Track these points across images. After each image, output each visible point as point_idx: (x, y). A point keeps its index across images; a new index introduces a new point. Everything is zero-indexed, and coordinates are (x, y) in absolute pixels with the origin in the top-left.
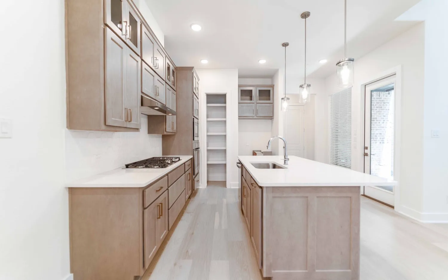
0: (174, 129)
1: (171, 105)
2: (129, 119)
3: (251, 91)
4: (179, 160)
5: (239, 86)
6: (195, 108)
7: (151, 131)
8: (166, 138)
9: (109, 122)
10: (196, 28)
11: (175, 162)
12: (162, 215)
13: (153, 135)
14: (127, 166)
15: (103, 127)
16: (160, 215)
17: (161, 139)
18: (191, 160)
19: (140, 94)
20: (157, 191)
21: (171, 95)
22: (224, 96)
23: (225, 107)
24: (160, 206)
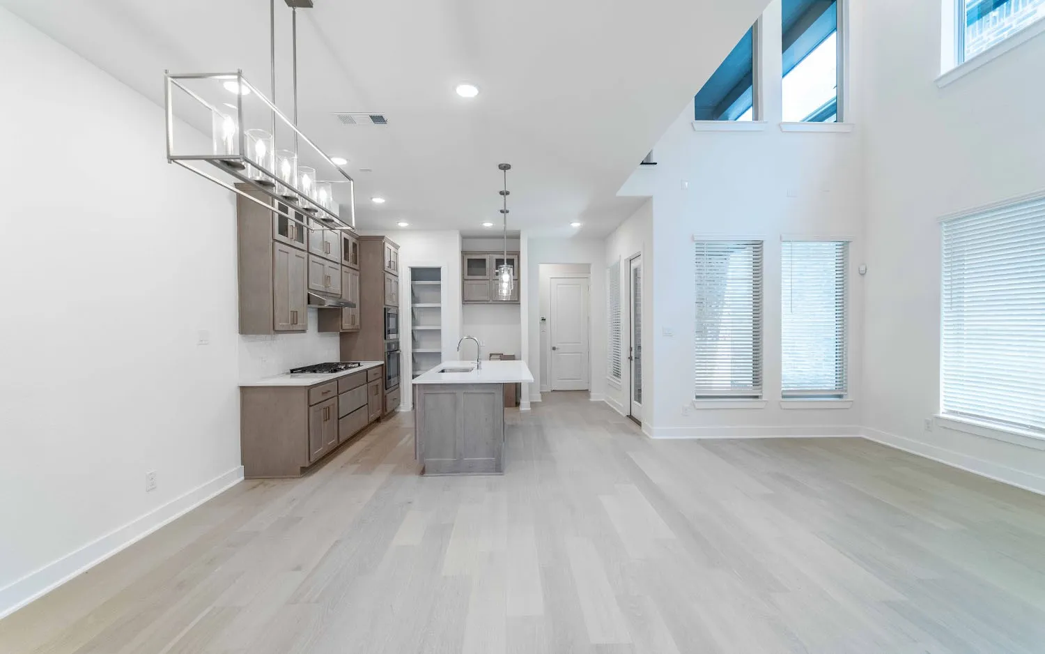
0: (356, 324)
1: (351, 295)
2: (295, 322)
3: (484, 260)
4: (359, 365)
5: (464, 253)
6: (388, 292)
7: (322, 328)
8: (345, 336)
9: (277, 328)
10: (378, 200)
11: (350, 368)
12: (329, 419)
13: (324, 333)
14: (292, 371)
15: (272, 332)
16: (327, 418)
17: (338, 338)
18: (381, 367)
19: (307, 291)
20: (323, 393)
21: (351, 279)
22: (438, 270)
23: (439, 286)
24: (328, 409)
